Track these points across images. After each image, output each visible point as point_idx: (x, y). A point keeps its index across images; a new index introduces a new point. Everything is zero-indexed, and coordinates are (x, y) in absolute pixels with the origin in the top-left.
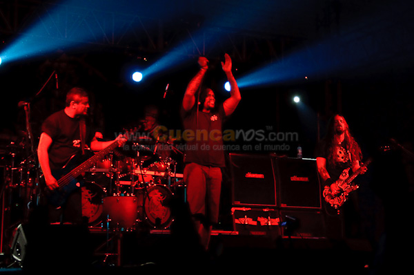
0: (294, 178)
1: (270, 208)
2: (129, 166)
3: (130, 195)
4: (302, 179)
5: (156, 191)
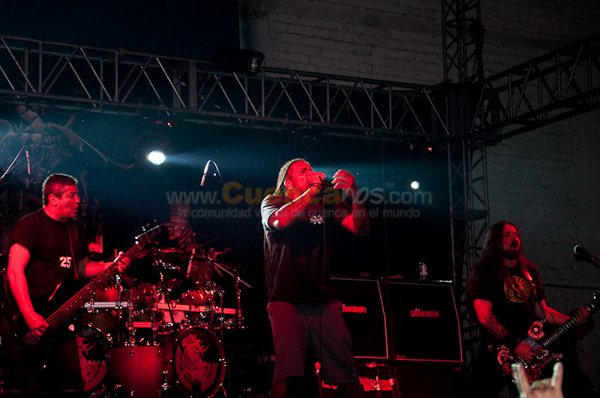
0: (416, 312)
1: (377, 361)
2: (148, 298)
3: (152, 345)
4: (429, 314)
5: (193, 337)
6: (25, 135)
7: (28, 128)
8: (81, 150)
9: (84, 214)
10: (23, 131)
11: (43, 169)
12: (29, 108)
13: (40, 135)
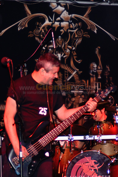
6: (57, 24)
7: (59, 19)
8: (96, 32)
9: (100, 77)
10: (55, 21)
11: (70, 47)
12: (58, 4)
13: (67, 23)
